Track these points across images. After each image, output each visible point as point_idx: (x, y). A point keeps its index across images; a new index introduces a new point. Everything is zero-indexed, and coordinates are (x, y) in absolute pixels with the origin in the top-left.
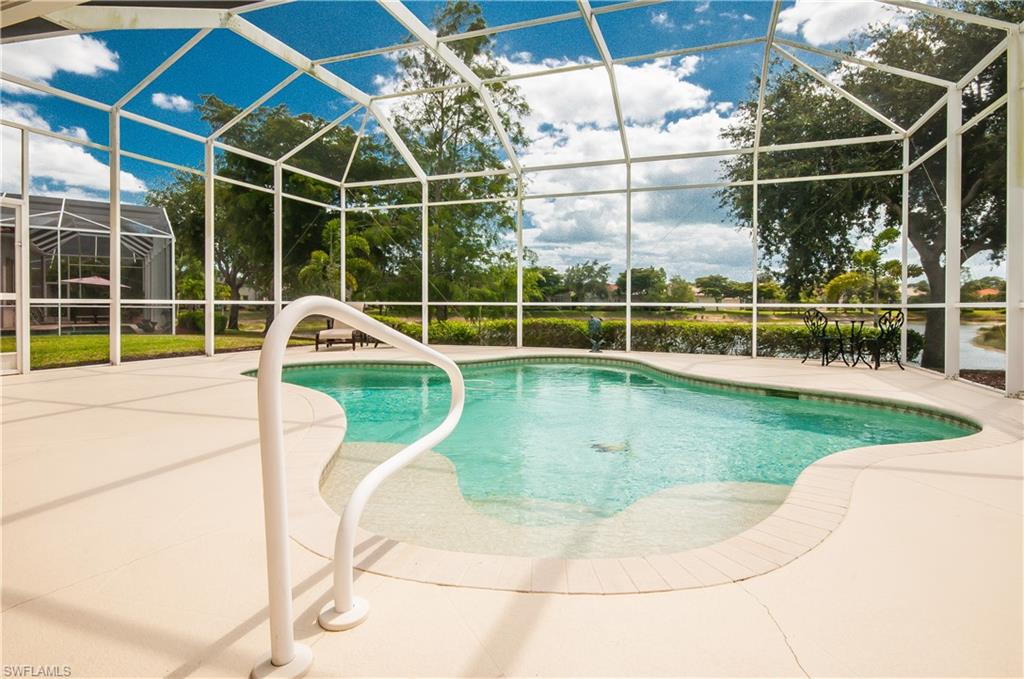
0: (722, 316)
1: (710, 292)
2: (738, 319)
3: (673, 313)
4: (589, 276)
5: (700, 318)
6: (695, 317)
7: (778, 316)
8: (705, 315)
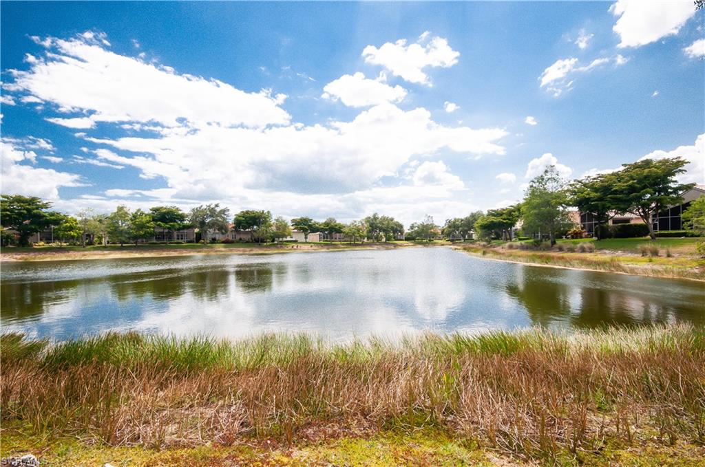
0: (310, 245)
1: (301, 228)
2: (320, 247)
3: (277, 244)
4: (211, 216)
5: (295, 247)
6: (292, 247)
7: (343, 244)
8: (299, 245)
